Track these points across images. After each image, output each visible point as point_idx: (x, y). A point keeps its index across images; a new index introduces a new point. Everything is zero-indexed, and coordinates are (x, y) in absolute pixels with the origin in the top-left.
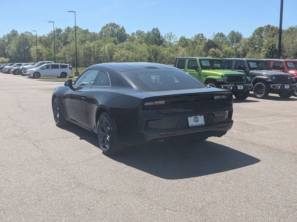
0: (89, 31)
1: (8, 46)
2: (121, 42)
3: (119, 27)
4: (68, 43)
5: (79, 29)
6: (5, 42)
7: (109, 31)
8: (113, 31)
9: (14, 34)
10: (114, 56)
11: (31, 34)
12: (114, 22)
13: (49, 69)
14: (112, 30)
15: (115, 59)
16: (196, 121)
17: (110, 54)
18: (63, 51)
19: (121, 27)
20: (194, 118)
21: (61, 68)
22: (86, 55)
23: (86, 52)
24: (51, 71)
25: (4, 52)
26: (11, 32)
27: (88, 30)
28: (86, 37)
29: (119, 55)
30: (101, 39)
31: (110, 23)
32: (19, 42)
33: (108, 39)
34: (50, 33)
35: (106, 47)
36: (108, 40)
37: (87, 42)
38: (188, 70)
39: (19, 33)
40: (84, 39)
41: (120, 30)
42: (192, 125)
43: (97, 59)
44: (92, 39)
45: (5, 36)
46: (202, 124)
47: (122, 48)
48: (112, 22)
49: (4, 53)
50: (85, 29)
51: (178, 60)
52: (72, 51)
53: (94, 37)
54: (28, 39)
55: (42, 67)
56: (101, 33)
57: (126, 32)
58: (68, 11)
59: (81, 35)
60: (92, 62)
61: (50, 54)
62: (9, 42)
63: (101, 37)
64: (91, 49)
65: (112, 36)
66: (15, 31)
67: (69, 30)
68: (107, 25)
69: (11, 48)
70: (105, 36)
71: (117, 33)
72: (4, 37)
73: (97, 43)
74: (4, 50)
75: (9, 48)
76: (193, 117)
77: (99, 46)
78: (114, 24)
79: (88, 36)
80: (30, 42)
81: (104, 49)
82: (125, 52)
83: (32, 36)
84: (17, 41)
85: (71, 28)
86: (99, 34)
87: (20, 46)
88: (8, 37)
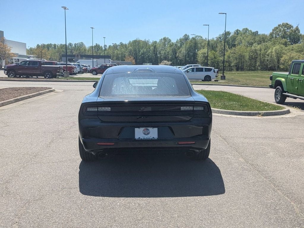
0: (259, 33)
1: (179, 50)
2: (294, 43)
3: (292, 27)
4: (234, 46)
5: (249, 31)
6: (177, 46)
7: (280, 32)
8: (285, 32)
9: (186, 38)
10: (282, 59)
11: (202, 37)
12: (287, 22)
13: (193, 72)
14: (284, 30)
15: (283, 62)
16: (146, 134)
17: (278, 57)
18: (228, 54)
19: (295, 27)
20: (144, 130)
21: (205, 71)
22: (251, 58)
23: (252, 54)
24: (196, 74)
25: (176, 55)
26: (183, 37)
27: (257, 32)
28: (254, 39)
29: (287, 58)
30: (271, 41)
31: (283, 24)
32: (189, 46)
33: (279, 40)
34: (218, 36)
35: (273, 50)
36: (279, 42)
37: (254, 44)
38: (302, 75)
39: (191, 37)
40: (252, 41)
41: (294, 31)
42: (139, 138)
43: (263, 62)
44: (260, 42)
45: (178, 40)
46: (153, 138)
47: (292, 50)
48: (285, 22)
49: (176, 57)
50: (255, 31)
51: (294, 63)
52: (237, 54)
53: (263, 39)
54: (198, 42)
55: (187, 70)
56: (271, 34)
57: (301, 33)
58: (219, 13)
59: (250, 37)
60: (257, 65)
61: (215, 58)
62: (181, 46)
63: (271, 38)
64: (257, 52)
65: (283, 37)
66: (187, 36)
67: (238, 33)
68: (279, 25)
69: (182, 52)
70: (276, 37)
71: (290, 34)
72: (177, 42)
73: (264, 45)
74: (176, 53)
75: (180, 52)
76: (142, 129)
77: (267, 48)
78: (287, 24)
79: (257, 39)
80: (199, 45)
81: (272, 52)
82: (294, 55)
83: (202, 39)
84: (188, 45)
85: (240, 31)
86: (269, 35)
87: (190, 50)
88: (181, 41)
